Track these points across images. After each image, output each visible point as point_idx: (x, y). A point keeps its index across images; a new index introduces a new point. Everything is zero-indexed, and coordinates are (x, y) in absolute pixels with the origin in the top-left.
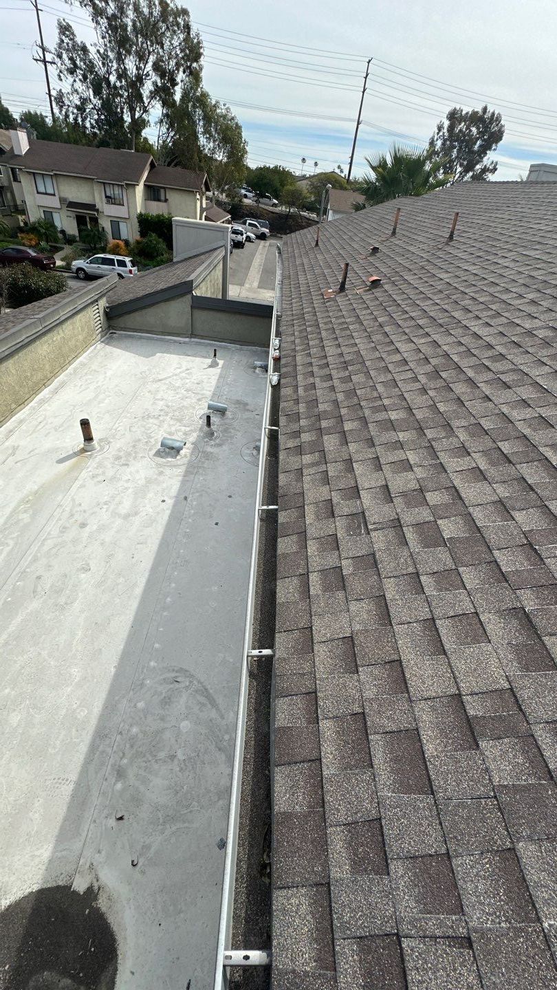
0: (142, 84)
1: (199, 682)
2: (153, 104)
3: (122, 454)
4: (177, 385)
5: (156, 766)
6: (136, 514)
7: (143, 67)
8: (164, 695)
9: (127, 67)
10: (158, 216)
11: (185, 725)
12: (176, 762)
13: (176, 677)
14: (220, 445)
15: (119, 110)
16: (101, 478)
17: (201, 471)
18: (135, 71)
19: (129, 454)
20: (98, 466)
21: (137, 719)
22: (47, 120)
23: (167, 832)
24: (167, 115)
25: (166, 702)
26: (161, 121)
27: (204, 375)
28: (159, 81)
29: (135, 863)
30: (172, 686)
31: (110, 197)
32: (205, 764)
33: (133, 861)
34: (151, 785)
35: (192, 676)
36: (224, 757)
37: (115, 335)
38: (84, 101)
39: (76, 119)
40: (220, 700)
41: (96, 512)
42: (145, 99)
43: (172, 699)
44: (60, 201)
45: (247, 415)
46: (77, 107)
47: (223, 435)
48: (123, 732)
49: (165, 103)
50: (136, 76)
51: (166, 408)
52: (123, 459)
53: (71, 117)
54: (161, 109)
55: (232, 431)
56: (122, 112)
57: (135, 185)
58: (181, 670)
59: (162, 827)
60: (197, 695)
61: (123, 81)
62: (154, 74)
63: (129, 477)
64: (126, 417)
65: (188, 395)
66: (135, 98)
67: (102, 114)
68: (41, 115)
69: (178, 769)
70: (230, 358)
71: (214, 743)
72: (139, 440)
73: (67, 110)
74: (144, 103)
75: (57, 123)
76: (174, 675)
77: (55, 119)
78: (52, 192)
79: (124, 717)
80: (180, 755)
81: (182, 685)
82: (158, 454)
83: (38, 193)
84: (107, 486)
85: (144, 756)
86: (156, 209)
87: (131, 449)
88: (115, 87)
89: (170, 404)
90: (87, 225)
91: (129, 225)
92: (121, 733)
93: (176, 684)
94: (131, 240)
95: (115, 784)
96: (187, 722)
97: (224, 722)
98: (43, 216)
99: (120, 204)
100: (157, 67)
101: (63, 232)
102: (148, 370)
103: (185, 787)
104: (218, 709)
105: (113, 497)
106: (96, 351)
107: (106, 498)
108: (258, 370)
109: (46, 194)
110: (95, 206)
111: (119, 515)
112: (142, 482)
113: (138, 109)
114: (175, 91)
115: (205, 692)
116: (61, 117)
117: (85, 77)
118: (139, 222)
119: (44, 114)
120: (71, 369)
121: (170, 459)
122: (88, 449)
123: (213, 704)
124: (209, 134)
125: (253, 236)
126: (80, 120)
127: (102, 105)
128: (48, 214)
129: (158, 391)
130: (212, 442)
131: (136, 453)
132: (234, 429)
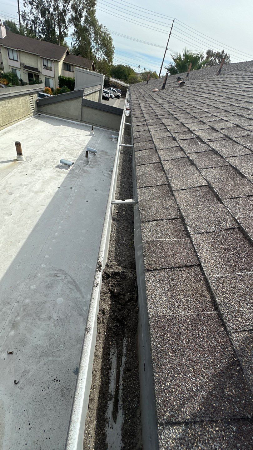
0: (66, 14)
1: (70, 277)
2: (70, 25)
3: (37, 164)
4: (71, 140)
5: (39, 322)
6: (43, 192)
7: (67, 6)
8: (48, 282)
9: (59, 5)
10: (69, 78)
11: (60, 300)
12: (52, 320)
13: (57, 274)
14: (92, 167)
15: (53, 26)
16: (24, 173)
17: (81, 177)
18: (62, 7)
19: (42, 165)
20: (23, 168)
21: (30, 294)
22: (17, 26)
23: (42, 362)
24: (76, 32)
25: (50, 286)
26: (74, 35)
27: (86, 138)
28: (74, 14)
29: (17, 382)
30: (54, 278)
31: (46, 66)
32: (70, 322)
33: (15, 381)
34: (34, 333)
35: (66, 274)
36: (82, 319)
37: (41, 116)
38: (37, 18)
39: (31, 27)
40: (82, 288)
41: (20, 188)
42: (66, 22)
43: (53, 285)
44: (20, 64)
45: (107, 157)
46: (33, 21)
47: (94, 164)
48: (20, 302)
49: (76, 26)
50: (63, 10)
51: (64, 149)
52: (39, 167)
53: (29, 26)
54: (74, 28)
55: (99, 162)
56: (55, 27)
57: (58, 61)
58: (60, 270)
59: (38, 359)
60: (69, 284)
61: (57, 11)
62: (72, 10)
63: (41, 175)
64: (42, 149)
65: (77, 145)
66: (62, 21)
67: (45, 26)
68: (14, 23)
69: (53, 325)
70: (100, 134)
71: (77, 311)
72: (48, 160)
73: (27, 22)
74: (66, 24)
75: (22, 28)
76: (56, 272)
77: (21, 26)
78: (17, 59)
79: (21, 293)
80: (55, 317)
81: (60, 278)
82: (58, 167)
83: (9, 59)
84: (28, 177)
85: (32, 316)
86: (68, 75)
87: (44, 163)
88: (52, 14)
89: (67, 147)
90: (33, 78)
91: (54, 81)
92: (18, 302)
93: (56, 277)
94: (55, 89)
95: (10, 332)
96: (61, 298)
97: (84, 300)
98: (11, 70)
99: (50, 70)
100: (73, 7)
101: (21, 80)
102: (57, 132)
103: (56, 336)
104: (81, 293)
105: (30, 183)
106: (30, 121)
107: (26, 183)
108: (113, 140)
109: (13, 60)
110: (38, 69)
111: (33, 192)
112: (48, 178)
113: (63, 27)
114: (81, 20)
115: (74, 283)
116: (24, 26)
117: (37, 7)
118: (59, 80)
119: (16, 23)
120: (15, 125)
121: (64, 170)
122: (19, 160)
123: (78, 289)
124: (97, 41)
125: (113, 96)
126: (33, 28)
127: (45, 22)
128: (14, 70)
129: (61, 141)
130: (88, 166)
131: (46, 165)
132: (100, 162)
